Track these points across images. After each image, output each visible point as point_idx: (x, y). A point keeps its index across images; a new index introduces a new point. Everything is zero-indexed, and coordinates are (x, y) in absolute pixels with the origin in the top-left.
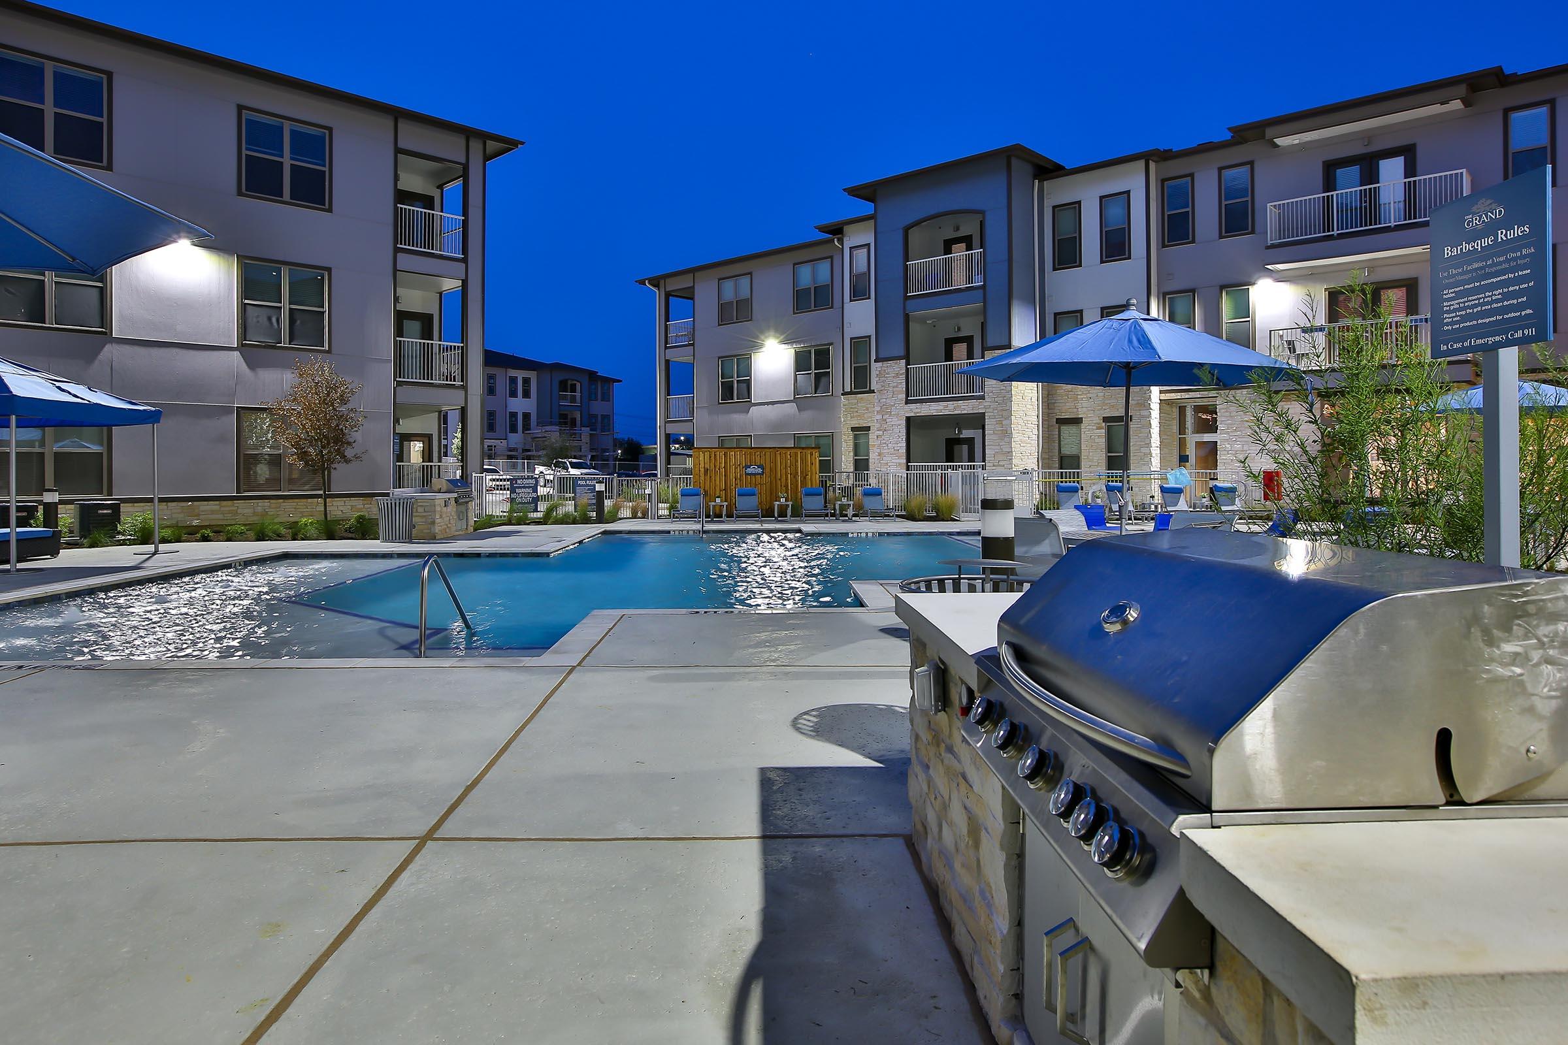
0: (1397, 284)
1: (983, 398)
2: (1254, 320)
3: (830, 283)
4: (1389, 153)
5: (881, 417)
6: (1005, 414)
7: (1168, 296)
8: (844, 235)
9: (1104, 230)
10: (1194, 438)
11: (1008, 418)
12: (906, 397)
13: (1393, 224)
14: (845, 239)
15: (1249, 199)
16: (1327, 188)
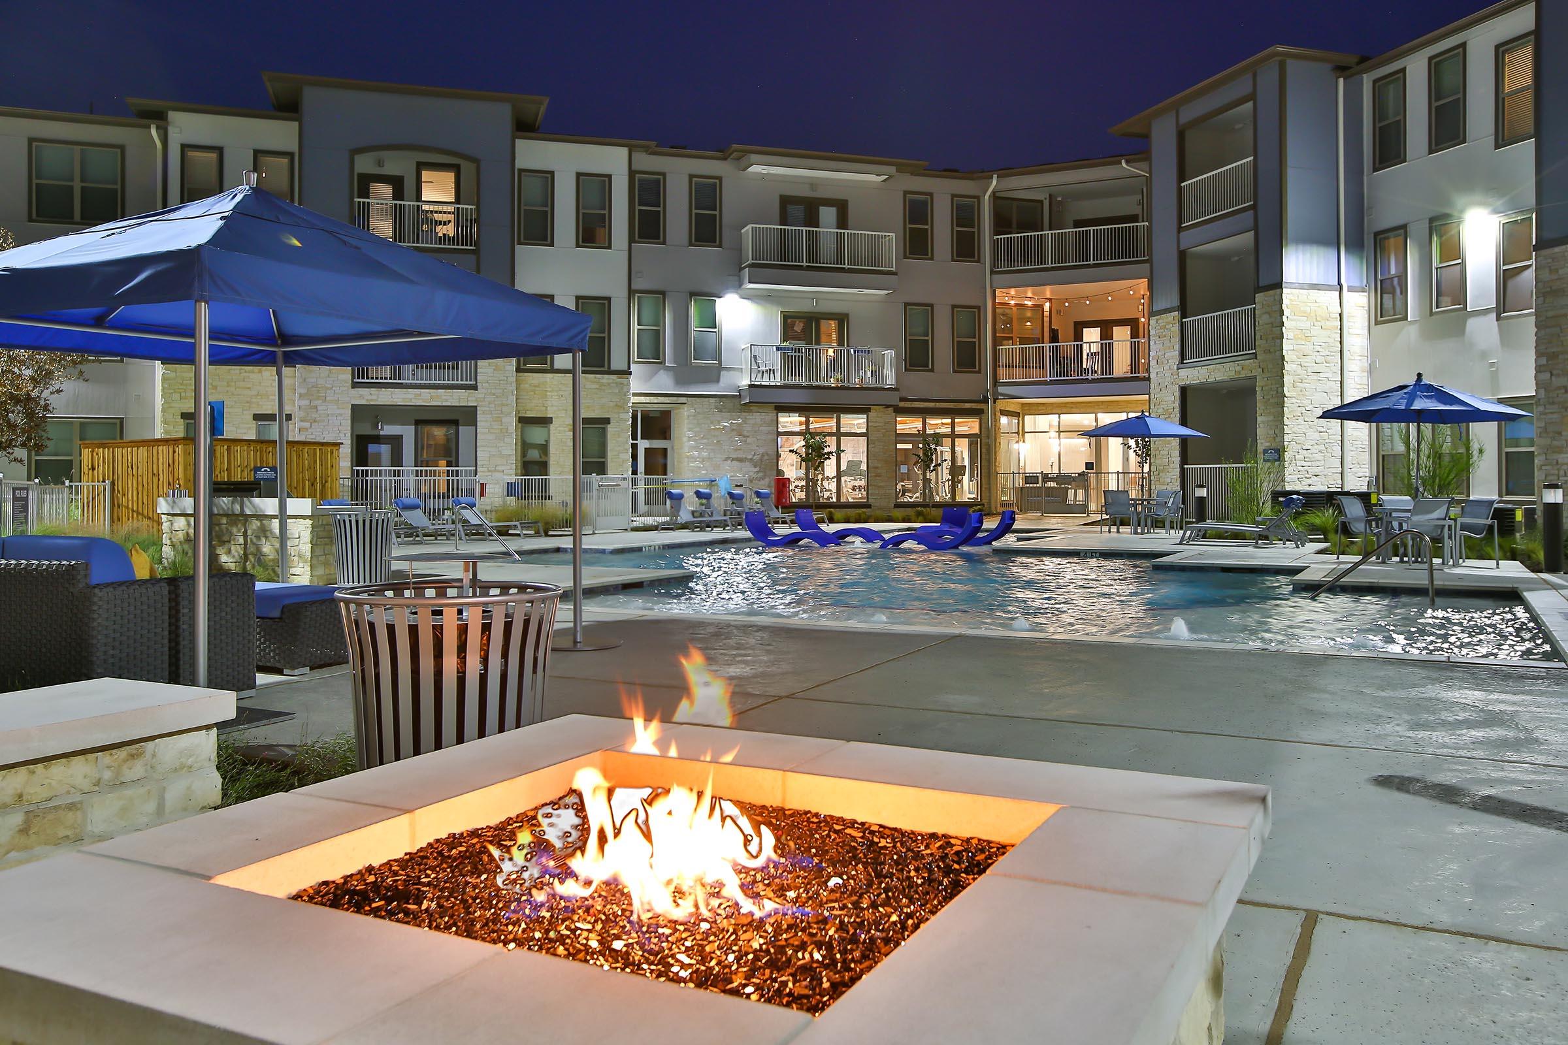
0: (830, 316)
1: (475, 388)
2: (720, 332)
3: (119, 187)
4: (828, 202)
5: (307, 402)
6: (505, 409)
7: (637, 295)
8: (168, 123)
9: (581, 211)
10: (643, 445)
11: (509, 414)
12: (353, 377)
13: (846, 266)
14: (170, 130)
15: (717, 213)
16: (783, 222)
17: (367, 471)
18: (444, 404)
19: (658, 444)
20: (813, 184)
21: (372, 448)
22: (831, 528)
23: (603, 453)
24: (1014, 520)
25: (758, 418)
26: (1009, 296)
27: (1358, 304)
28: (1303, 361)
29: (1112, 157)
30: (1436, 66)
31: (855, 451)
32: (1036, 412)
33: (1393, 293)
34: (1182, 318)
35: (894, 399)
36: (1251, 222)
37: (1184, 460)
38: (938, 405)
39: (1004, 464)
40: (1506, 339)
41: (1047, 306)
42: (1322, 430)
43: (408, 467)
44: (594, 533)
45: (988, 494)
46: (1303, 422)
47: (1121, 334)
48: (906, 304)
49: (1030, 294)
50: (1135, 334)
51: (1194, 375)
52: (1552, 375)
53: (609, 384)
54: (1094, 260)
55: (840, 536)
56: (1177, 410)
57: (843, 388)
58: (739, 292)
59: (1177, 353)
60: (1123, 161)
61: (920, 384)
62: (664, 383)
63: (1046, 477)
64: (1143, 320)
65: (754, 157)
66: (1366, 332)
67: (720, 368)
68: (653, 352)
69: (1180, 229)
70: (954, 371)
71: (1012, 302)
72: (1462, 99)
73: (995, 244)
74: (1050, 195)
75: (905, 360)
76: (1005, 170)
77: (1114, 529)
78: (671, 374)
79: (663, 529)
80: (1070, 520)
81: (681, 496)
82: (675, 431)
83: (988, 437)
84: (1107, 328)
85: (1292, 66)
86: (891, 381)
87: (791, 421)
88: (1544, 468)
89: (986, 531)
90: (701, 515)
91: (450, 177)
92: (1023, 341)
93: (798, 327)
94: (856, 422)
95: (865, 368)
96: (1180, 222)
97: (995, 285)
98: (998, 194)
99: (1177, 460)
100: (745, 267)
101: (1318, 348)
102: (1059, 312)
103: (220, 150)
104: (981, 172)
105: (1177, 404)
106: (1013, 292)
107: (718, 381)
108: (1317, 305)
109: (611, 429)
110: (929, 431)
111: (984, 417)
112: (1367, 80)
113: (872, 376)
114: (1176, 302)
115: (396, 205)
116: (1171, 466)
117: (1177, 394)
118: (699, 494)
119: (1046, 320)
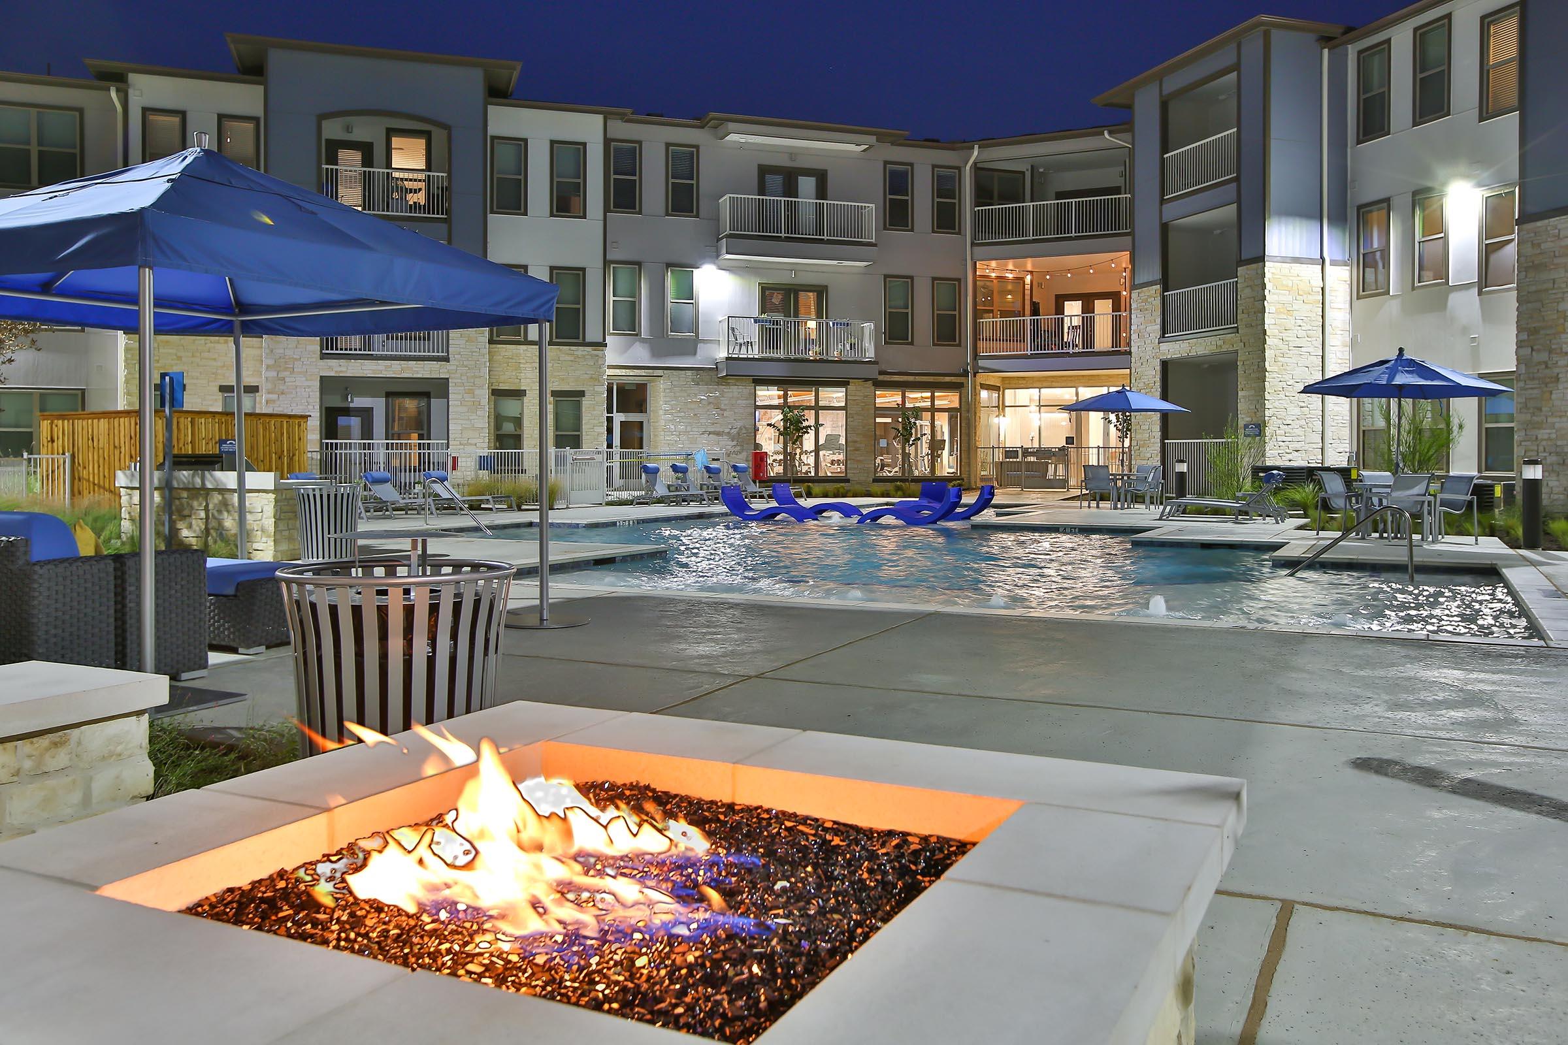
0: (809, 288)
1: (447, 359)
2: (697, 303)
3: (77, 151)
4: (808, 172)
5: (275, 374)
6: (477, 381)
7: (612, 266)
8: (128, 86)
9: (556, 180)
10: (619, 418)
11: (481, 387)
12: (322, 349)
13: (825, 237)
14: (131, 91)
15: (694, 182)
16: (762, 192)
17: (336, 444)
18: (415, 376)
19: (633, 417)
20: (793, 154)
21: (342, 421)
22: (808, 503)
23: (578, 426)
24: (993, 495)
25: (736, 392)
26: (990, 269)
27: (1340, 278)
28: (1285, 335)
29: (1095, 128)
30: (1421, 36)
31: (833, 425)
32: (1017, 386)
33: (1375, 266)
34: (1165, 289)
35: (873, 372)
36: (1234, 195)
37: (1165, 435)
38: (918, 379)
39: (982, 439)
40: (1488, 315)
41: (1028, 279)
42: (1303, 404)
43: (379, 441)
44: (568, 508)
45: (967, 469)
46: (1284, 397)
47: (1103, 307)
48: (886, 277)
49: (1011, 267)
50: (1116, 307)
51: (1175, 349)
52: (1532, 350)
53: (584, 356)
54: (1075, 233)
55: (818, 511)
56: (1158, 384)
57: (821, 361)
58: (716, 261)
59: (1158, 327)
60: (1106, 133)
61: (900, 357)
62: (640, 354)
63: (1026, 452)
64: (1124, 293)
65: (731, 126)
66: (1348, 306)
67: (697, 340)
68: (629, 324)
69: (1162, 201)
70: (934, 345)
71: (993, 275)
72: (1446, 72)
73: (975, 215)
74: (1032, 166)
75: (885, 333)
76: (986, 141)
77: (1094, 504)
78: (646, 345)
79: (638, 504)
80: (1050, 496)
81: (657, 470)
82: (651, 404)
83: (968, 411)
84: (1088, 301)
85: (1276, 34)
86: (870, 354)
87: (769, 395)
88: (1523, 443)
89: (965, 506)
90: (677, 490)
91: (421, 143)
92: (1004, 314)
93: (777, 299)
94: (835, 396)
95: (844, 340)
96: (1163, 194)
97: (975, 257)
98: (978, 165)
99: (1158, 435)
100: (722, 238)
101: (1300, 322)
102: (1040, 285)
103: (183, 114)
104: (962, 143)
105: (1158, 379)
106: (993, 264)
107: (695, 354)
108: (1299, 278)
109: (586, 402)
110: (908, 405)
111: (963, 390)
112: (1352, 51)
113: (851, 349)
114: (1158, 275)
115: (365, 172)
116: (1152, 440)
117: (1158, 368)
118: (675, 468)
119: (1028, 292)
